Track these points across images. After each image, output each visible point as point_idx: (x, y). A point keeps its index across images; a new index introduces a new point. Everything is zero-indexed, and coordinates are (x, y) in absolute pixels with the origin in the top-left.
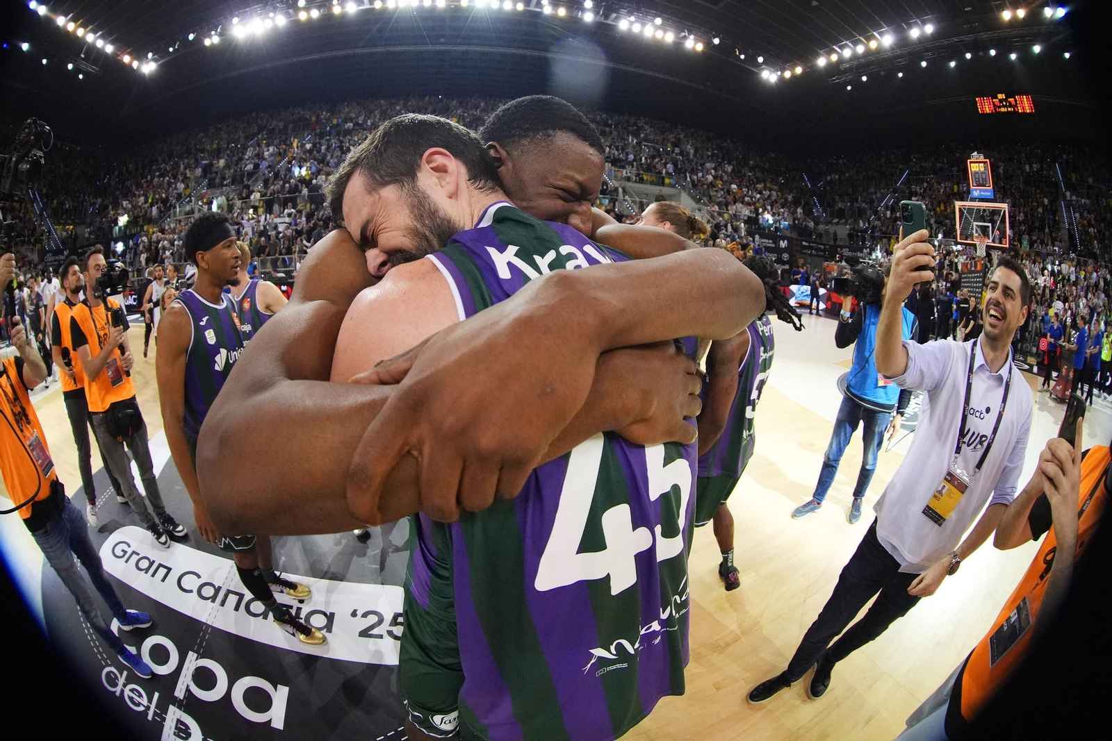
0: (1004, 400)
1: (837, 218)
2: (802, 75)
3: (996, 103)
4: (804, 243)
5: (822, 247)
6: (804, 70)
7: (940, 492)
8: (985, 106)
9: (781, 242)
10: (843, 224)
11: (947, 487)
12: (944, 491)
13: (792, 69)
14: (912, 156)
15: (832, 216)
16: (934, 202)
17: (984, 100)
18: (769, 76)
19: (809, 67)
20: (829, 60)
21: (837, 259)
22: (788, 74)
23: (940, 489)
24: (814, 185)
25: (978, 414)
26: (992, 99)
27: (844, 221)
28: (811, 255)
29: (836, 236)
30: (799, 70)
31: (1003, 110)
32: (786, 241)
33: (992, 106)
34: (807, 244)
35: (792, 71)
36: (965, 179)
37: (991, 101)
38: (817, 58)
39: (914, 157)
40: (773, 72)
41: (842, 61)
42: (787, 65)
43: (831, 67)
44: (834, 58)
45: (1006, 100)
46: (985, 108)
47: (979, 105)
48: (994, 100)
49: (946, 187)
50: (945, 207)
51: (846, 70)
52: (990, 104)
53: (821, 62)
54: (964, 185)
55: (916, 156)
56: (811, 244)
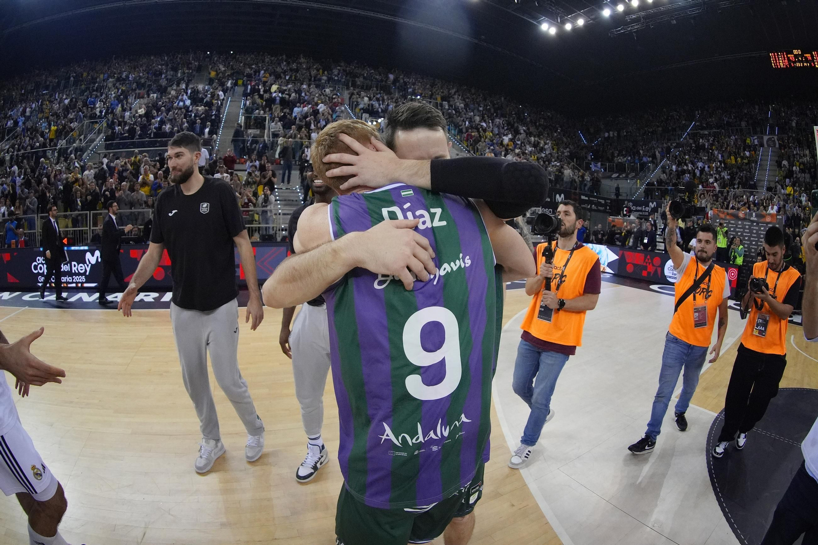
1: (616, 173)
2: (585, 26)
3: (791, 59)
4: (583, 197)
5: (603, 202)
6: (586, 22)
8: (780, 61)
9: (558, 196)
10: (623, 178)
13: (573, 21)
14: (697, 112)
15: (612, 170)
16: (724, 154)
17: (778, 55)
18: (548, 28)
19: (592, 19)
20: (614, 11)
21: (625, 213)
22: (568, 27)
24: (590, 141)
26: (787, 55)
27: (624, 175)
28: (591, 210)
29: (619, 191)
30: (581, 22)
31: (798, 65)
32: (563, 196)
33: (786, 61)
34: (587, 198)
35: (572, 23)
36: (755, 133)
37: (785, 56)
38: (601, 8)
39: (698, 113)
40: (551, 24)
41: (629, 11)
42: (567, 16)
43: (617, 20)
44: (621, 8)
45: (802, 55)
46: (779, 63)
47: (773, 60)
48: (789, 56)
49: (736, 139)
50: (736, 159)
51: (633, 21)
52: (784, 59)
53: (606, 13)
54: (754, 138)
55: (700, 112)
56: (591, 199)
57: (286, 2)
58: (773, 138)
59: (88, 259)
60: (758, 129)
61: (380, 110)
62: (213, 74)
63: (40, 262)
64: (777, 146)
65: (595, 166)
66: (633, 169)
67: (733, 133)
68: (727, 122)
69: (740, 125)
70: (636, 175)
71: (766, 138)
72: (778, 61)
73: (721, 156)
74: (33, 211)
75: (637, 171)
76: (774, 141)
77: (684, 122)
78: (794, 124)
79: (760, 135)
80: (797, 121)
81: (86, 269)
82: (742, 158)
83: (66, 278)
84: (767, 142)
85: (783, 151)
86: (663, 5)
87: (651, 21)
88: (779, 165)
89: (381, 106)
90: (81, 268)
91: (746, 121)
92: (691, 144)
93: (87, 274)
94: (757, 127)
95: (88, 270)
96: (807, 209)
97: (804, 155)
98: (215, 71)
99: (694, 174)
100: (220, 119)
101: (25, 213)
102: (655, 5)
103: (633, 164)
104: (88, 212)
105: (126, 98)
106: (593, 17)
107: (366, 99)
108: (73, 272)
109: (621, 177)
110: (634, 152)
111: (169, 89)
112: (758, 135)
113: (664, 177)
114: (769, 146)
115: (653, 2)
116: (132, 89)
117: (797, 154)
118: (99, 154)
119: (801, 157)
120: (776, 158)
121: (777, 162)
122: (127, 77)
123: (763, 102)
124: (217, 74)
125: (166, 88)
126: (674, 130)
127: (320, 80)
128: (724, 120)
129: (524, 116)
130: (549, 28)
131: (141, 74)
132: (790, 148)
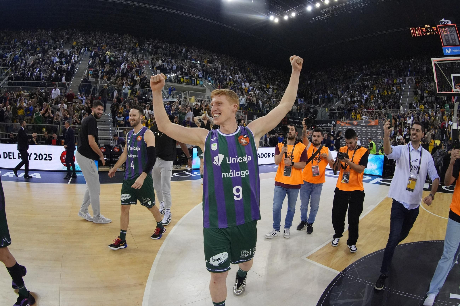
0: (421, 156)
1: (313, 104)
2: (296, 17)
3: (423, 30)
4: (290, 120)
6: (297, 15)
7: (409, 183)
11: (410, 181)
12: (410, 182)
13: (289, 14)
15: (310, 103)
16: (380, 89)
17: (415, 29)
19: (301, 13)
20: (314, 7)
22: (286, 18)
23: (409, 182)
25: (415, 161)
27: (318, 106)
30: (293, 15)
31: (428, 34)
33: (420, 32)
34: (293, 120)
35: (289, 15)
36: (401, 76)
37: (420, 29)
38: (306, 6)
39: (365, 67)
40: (276, 16)
41: (323, 7)
42: (285, 11)
43: (316, 12)
44: (318, 5)
45: (430, 28)
46: (416, 33)
47: (412, 32)
48: (422, 29)
49: (388, 81)
50: (388, 92)
51: (326, 12)
52: (419, 31)
53: (309, 8)
54: (400, 79)
55: (366, 66)
56: (295, 120)
57: (119, 1)
58: (412, 78)
60: (402, 74)
61: (168, 68)
62: (75, 43)
64: (414, 83)
65: (300, 101)
66: (324, 102)
67: (386, 77)
68: (383, 71)
69: (391, 72)
70: (325, 105)
71: (407, 79)
72: (415, 33)
73: (379, 91)
75: (326, 103)
76: (412, 79)
77: (356, 72)
78: (425, 69)
79: (404, 77)
80: (427, 67)
82: (392, 91)
84: (408, 81)
85: (417, 85)
86: (344, 3)
87: (336, 12)
88: (416, 93)
89: (169, 66)
91: (395, 69)
92: (360, 85)
94: (401, 73)
96: (433, 117)
97: (431, 86)
98: (76, 42)
99: (362, 102)
100: (74, 71)
102: (339, 2)
103: (324, 99)
105: (24, 55)
106: (301, 11)
107: (160, 62)
109: (316, 107)
110: (324, 92)
111: (49, 51)
112: (402, 77)
113: (342, 105)
114: (409, 83)
115: (338, 1)
116: (28, 50)
117: (426, 86)
118: (4, 88)
119: (429, 88)
120: (414, 90)
121: (414, 92)
122: (27, 42)
123: (406, 58)
124: (77, 44)
125: (47, 50)
126: (350, 77)
127: (135, 49)
128: (381, 70)
129: (258, 72)
130: (274, 19)
131: (35, 41)
132: (422, 83)
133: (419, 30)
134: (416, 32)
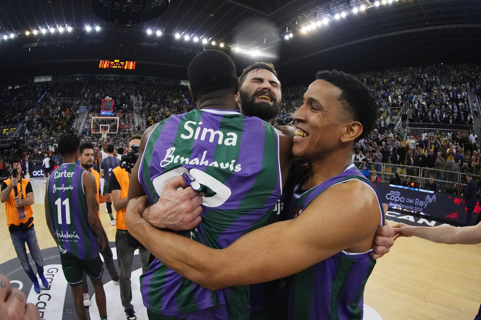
59: (427, 199)
63: (393, 194)
74: (380, 160)
81: (424, 204)
83: (409, 207)
90: (422, 203)
93: (425, 207)
95: (426, 205)
101: (373, 161)
104: (420, 168)
108: (416, 204)
133: (108, 63)
134: (104, 64)
